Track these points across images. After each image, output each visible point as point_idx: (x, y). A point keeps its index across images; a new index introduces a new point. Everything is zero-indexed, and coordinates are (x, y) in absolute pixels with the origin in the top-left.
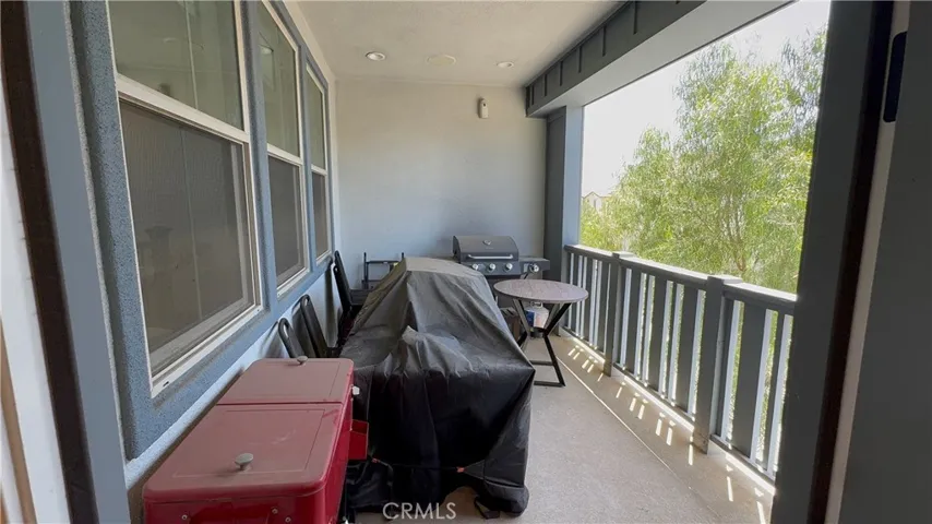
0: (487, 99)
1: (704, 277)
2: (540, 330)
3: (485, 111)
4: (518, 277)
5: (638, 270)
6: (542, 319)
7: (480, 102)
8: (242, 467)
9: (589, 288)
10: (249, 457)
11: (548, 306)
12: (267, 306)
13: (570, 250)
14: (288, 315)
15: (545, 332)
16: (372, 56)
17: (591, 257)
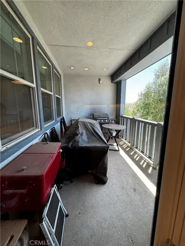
0: (101, 79)
1: (157, 123)
2: (113, 137)
3: (101, 82)
4: (108, 123)
5: (139, 121)
6: (114, 134)
7: (99, 80)
8: (23, 170)
9: (127, 126)
10: (25, 167)
11: (116, 131)
12: (41, 129)
13: (122, 117)
14: (48, 132)
15: (115, 137)
16: (72, 68)
17: (127, 118)
